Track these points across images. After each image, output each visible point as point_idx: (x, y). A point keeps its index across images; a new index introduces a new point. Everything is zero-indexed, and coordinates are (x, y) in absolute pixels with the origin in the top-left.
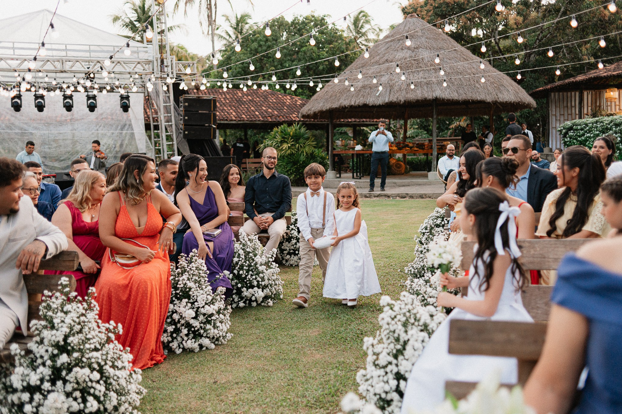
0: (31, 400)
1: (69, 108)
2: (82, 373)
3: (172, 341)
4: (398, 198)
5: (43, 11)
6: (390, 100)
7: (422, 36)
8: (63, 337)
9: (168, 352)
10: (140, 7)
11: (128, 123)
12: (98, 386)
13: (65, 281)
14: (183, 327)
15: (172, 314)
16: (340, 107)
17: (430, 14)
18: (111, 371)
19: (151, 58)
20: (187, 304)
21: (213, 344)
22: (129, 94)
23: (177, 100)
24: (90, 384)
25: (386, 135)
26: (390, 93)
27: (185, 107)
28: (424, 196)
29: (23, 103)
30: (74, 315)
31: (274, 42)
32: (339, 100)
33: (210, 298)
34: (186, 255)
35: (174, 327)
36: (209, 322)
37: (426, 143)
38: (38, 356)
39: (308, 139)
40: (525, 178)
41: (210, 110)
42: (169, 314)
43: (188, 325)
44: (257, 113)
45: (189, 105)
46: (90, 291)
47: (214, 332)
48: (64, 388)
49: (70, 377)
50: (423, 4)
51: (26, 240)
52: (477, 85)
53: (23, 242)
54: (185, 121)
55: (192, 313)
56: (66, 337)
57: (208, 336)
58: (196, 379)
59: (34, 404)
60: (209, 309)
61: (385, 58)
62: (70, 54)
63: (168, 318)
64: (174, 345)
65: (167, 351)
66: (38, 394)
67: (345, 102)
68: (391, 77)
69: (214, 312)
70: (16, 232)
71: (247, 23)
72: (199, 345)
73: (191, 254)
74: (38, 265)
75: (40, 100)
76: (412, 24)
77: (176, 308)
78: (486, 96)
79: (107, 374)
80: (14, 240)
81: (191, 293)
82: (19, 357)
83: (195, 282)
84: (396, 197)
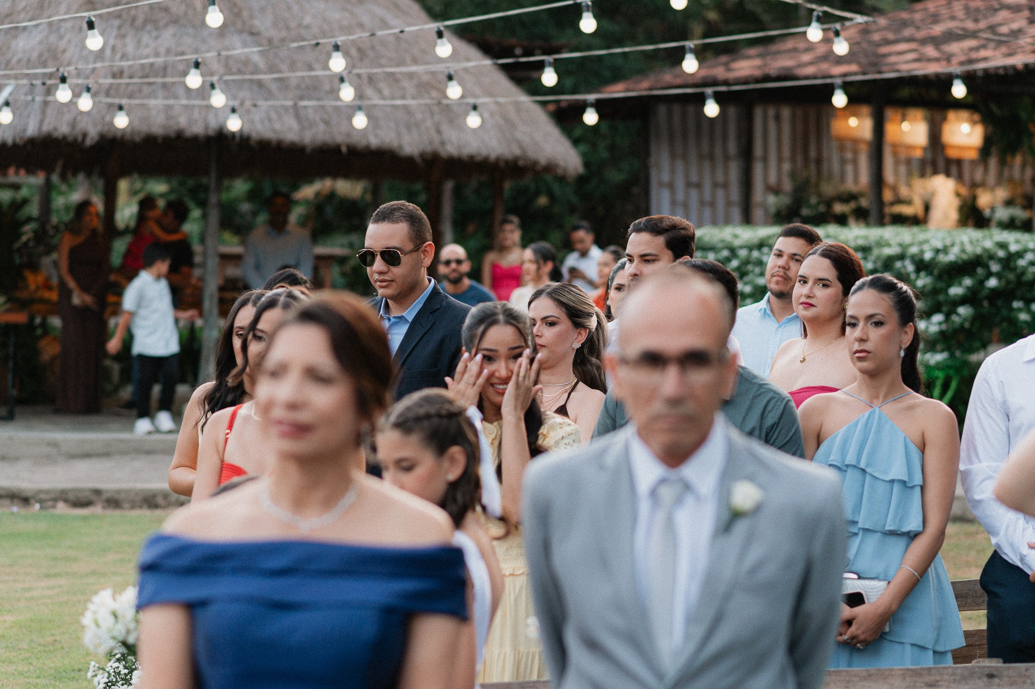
4: (61, 505)
6: (46, 128)
28: (160, 500)
68: (53, 38)
78: (399, 134)
84: (55, 500)
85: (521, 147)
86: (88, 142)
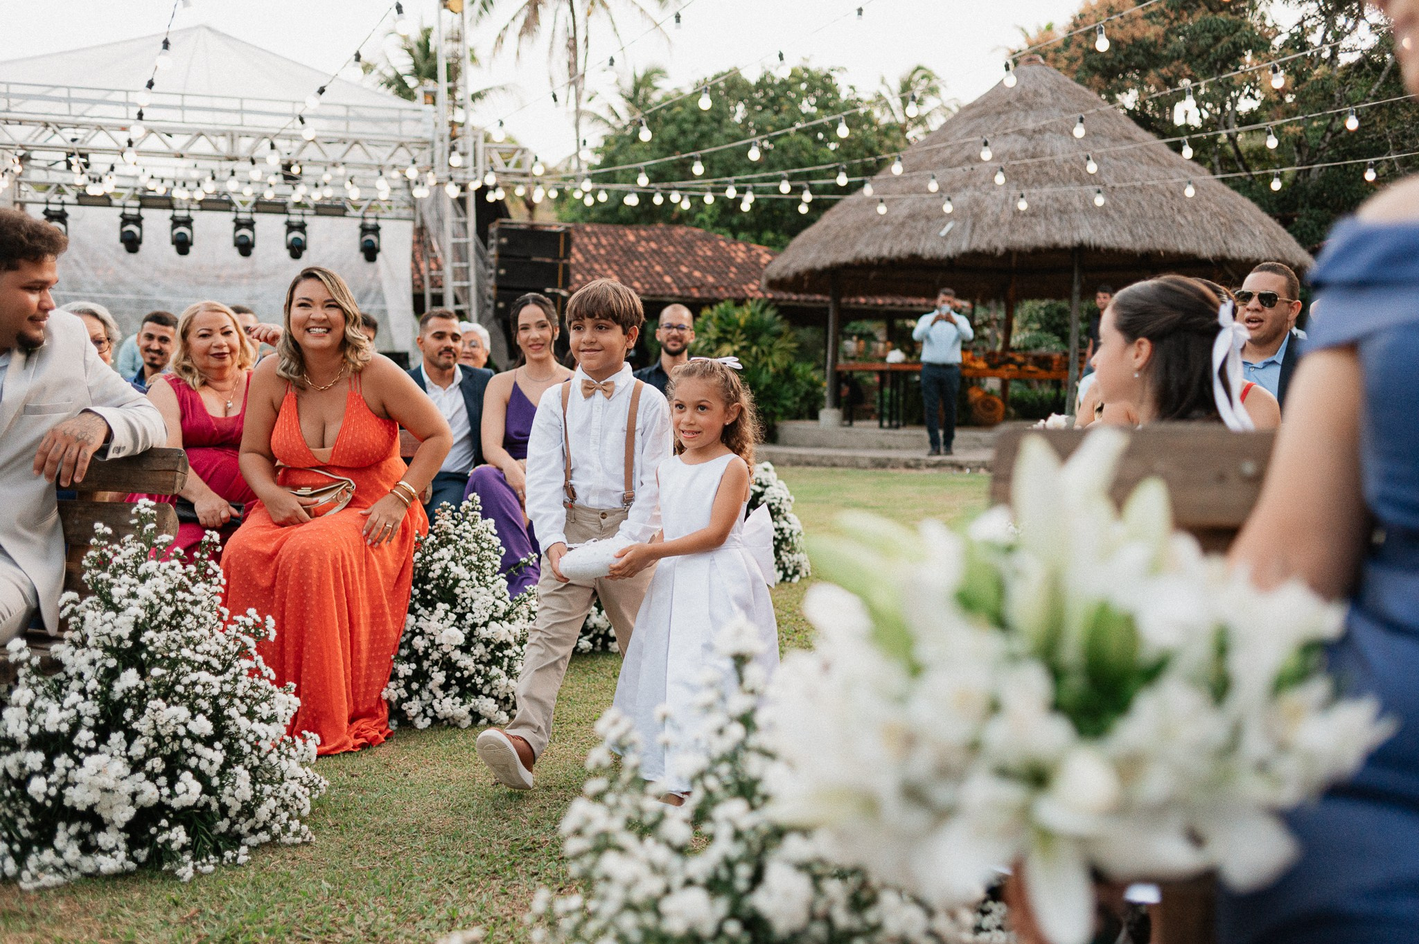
0: (48, 767)
1: (245, 248)
2: (170, 715)
3: (409, 699)
4: (982, 470)
5: (197, 27)
6: (973, 246)
7: (1053, 105)
8: (131, 628)
9: (399, 726)
10: (419, 45)
11: (374, 285)
12: (207, 753)
13: (146, 506)
14: (436, 669)
15: (412, 638)
16: (855, 259)
17: (1075, 67)
18: (244, 723)
19: (428, 136)
20: (446, 614)
21: (503, 714)
22: (381, 223)
23: (482, 233)
24: (187, 743)
25: (955, 324)
26: (973, 231)
27: (500, 247)
29: (145, 233)
30: (162, 585)
31: (715, 125)
32: (852, 246)
33: (503, 607)
34: (453, 507)
35: (414, 666)
36: (495, 661)
37: (1057, 356)
38: (72, 672)
39: (779, 335)
40: (1274, 362)
41: (556, 257)
42: (404, 639)
43: (448, 665)
44: (668, 279)
45: (509, 245)
46: (206, 538)
47: (508, 686)
48: (127, 749)
49: (143, 725)
50: (1060, 44)
51: (65, 414)
52: (1179, 218)
53: (60, 416)
54: (498, 277)
55: (459, 637)
56: (138, 629)
57: (495, 693)
58: (453, 776)
59: (53, 778)
60: (499, 631)
61: (965, 153)
62: (250, 120)
63: (402, 646)
64: (413, 708)
65: (395, 722)
66: (65, 756)
67: (868, 249)
68: (977, 195)
69: (511, 640)
70: (42, 390)
71: (656, 89)
72: (471, 712)
73: (465, 503)
74: (86, 466)
75: (182, 229)
76: (1030, 78)
77: (422, 624)
78: (1198, 244)
79: (233, 729)
80: (37, 410)
81: (458, 591)
82: (28, 670)
83: (470, 567)
84: (979, 467)
85: (1281, 253)
86: (999, 254)
